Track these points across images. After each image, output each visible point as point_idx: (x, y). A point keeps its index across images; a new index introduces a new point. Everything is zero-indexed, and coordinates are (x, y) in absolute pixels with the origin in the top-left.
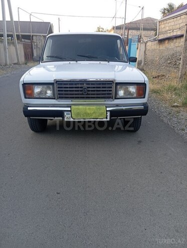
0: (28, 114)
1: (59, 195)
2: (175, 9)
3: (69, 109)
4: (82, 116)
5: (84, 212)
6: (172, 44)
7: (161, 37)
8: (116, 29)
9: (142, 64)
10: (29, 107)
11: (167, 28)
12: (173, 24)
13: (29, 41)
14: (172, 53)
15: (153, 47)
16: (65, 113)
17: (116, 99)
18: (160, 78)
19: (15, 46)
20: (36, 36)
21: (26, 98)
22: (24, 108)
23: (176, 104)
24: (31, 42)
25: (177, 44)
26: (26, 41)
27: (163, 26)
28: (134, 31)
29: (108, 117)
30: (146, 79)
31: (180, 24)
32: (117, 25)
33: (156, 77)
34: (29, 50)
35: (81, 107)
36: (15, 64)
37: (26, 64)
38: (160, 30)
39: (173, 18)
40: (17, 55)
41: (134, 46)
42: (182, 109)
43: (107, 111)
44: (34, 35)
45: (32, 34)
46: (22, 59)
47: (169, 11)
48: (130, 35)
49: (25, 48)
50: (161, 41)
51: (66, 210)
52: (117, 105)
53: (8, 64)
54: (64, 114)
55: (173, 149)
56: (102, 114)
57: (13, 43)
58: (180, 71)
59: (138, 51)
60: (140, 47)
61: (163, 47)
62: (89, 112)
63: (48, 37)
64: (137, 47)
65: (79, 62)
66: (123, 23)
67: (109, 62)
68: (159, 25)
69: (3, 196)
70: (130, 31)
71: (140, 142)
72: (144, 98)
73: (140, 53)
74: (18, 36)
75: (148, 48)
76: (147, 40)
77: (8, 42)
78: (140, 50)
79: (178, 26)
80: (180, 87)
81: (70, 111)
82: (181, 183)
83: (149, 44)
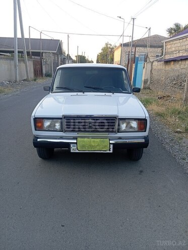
0: (37, 145)
1: (63, 228)
2: (181, 29)
3: (75, 141)
4: (87, 148)
5: (86, 246)
6: (178, 66)
7: (167, 57)
8: (124, 46)
9: (149, 83)
10: (38, 138)
11: (174, 49)
12: (179, 45)
13: (39, 58)
14: (177, 75)
15: (159, 67)
16: (72, 145)
17: (118, 132)
18: (165, 99)
19: (25, 63)
20: (46, 53)
21: (36, 130)
22: (34, 140)
23: (179, 130)
24: (41, 59)
25: (182, 66)
26: (36, 57)
27: (169, 47)
28: (141, 48)
29: (111, 149)
30: (147, 115)
31: (185, 45)
32: (124, 43)
33: (161, 98)
34: (39, 66)
35: (86, 139)
36: (24, 80)
37: (35, 80)
38: (166, 50)
39: (180, 39)
40: (27, 71)
41: (140, 65)
42: (184, 135)
43: (110, 144)
44: (44, 52)
45: (41, 51)
46: (31, 75)
47: (176, 31)
48: (138, 52)
49: (35, 65)
50: (167, 62)
51: (70, 243)
52: (120, 138)
53: (18, 80)
54: (70, 146)
55: (172, 181)
56: (105, 146)
57: (24, 61)
58: (185, 94)
59: (144, 70)
60: (147, 66)
61: (169, 68)
62: (93, 144)
63: (58, 69)
64: (143, 66)
65: (86, 93)
66: (131, 41)
67: (113, 93)
68: (166, 46)
69: (13, 227)
70: (137, 49)
71: (141, 172)
72: (145, 131)
73: (146, 72)
74: (28, 53)
75: (154, 67)
76: (153, 60)
77: (19, 60)
78: (146, 69)
79: (184, 48)
80: (184, 110)
81: (76, 143)
82: (177, 218)
83: (155, 63)
